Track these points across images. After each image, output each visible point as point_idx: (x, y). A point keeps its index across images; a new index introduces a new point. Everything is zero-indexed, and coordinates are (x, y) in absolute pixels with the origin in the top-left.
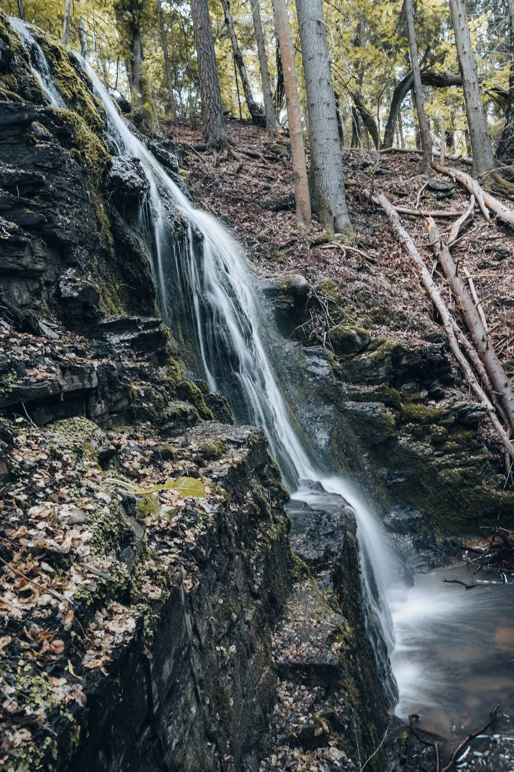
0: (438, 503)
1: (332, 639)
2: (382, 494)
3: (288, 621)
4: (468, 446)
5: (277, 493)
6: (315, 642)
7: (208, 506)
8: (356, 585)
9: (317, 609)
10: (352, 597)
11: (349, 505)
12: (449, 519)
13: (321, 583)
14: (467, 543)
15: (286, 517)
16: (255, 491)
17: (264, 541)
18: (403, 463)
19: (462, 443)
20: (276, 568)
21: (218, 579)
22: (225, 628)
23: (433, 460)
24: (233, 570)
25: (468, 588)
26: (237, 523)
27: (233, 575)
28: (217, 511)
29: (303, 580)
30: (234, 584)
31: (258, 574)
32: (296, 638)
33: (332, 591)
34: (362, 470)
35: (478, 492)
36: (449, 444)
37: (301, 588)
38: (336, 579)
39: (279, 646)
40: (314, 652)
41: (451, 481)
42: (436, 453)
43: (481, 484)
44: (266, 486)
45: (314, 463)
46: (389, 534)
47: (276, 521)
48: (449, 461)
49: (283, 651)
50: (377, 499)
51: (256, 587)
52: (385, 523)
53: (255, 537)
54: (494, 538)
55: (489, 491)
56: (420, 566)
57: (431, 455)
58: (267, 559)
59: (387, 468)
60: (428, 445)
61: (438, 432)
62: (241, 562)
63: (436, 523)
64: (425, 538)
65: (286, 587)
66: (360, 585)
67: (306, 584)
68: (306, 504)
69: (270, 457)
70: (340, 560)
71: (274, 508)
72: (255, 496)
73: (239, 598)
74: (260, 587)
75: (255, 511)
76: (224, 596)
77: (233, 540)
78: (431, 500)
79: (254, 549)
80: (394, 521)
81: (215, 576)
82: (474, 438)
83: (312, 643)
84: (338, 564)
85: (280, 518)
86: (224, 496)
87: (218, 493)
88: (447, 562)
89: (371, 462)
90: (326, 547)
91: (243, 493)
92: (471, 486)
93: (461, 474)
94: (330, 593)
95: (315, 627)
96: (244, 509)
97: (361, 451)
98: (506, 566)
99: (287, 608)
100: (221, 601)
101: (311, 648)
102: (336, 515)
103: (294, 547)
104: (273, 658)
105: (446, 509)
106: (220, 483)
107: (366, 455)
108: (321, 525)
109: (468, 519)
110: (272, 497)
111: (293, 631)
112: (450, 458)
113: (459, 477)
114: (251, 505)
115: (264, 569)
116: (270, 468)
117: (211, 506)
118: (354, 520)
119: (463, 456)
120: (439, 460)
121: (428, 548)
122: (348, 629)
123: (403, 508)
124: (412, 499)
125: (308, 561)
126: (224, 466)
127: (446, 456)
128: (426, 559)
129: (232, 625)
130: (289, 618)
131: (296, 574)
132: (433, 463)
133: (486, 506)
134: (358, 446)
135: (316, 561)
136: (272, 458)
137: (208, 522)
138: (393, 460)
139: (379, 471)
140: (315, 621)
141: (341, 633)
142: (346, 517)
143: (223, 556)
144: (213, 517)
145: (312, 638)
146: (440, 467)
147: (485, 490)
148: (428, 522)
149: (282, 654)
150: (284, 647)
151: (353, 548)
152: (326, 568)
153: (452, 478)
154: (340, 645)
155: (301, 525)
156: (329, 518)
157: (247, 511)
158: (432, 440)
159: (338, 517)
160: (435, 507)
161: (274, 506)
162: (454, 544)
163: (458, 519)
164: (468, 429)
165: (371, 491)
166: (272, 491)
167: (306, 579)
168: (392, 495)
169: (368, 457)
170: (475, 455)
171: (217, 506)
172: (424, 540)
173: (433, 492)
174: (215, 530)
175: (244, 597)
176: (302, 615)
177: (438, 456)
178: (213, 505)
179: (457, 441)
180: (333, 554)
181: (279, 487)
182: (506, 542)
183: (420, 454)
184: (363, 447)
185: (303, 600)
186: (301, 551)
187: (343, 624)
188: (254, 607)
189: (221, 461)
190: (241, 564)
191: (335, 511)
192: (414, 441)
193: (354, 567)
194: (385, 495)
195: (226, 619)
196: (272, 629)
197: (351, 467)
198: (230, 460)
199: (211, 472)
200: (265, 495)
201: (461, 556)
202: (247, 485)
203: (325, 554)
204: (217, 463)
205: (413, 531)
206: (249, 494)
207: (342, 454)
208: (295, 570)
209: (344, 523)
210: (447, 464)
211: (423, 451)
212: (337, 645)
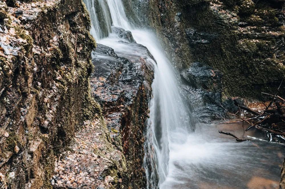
0: (232, 67)
1: (107, 172)
2: (185, 51)
3: (73, 152)
4: (270, 22)
5: (83, 40)
6: (92, 173)
7: (8, 48)
8: (142, 127)
9: (100, 146)
10: (136, 137)
11: (152, 57)
12: (237, 82)
13: (110, 122)
14: (247, 103)
15: (89, 62)
16: (61, 36)
17: (62, 83)
18: (210, 27)
19: (265, 19)
20: (70, 106)
21: (7, 115)
22: (6, 158)
23: (236, 29)
24: (25, 107)
25: (239, 141)
26: (38, 65)
27: (24, 111)
28: (17, 54)
29: (93, 118)
30: (23, 120)
31: (51, 111)
32: (77, 168)
33: (118, 131)
34: (172, 26)
35: (268, 63)
36: (254, 18)
37: (90, 125)
38: (124, 122)
39: (61, 172)
40: (89, 181)
41: (248, 50)
42: (240, 23)
43: (272, 57)
44: (74, 32)
45: (129, 13)
46: (184, 86)
47: (77, 66)
48: (250, 32)
49: (63, 177)
50: (180, 54)
51: (46, 122)
52: (181, 76)
53: (54, 78)
54: (271, 104)
55: (277, 64)
56: (204, 117)
57: (236, 24)
58: (62, 99)
59: (195, 28)
60: (235, 15)
61: (247, 5)
62: (34, 100)
63: (226, 83)
64: (213, 94)
65: (77, 123)
66: (146, 127)
67: (96, 123)
68: (113, 50)
69: (83, 6)
70: (131, 106)
71: (79, 53)
72: (61, 41)
73: (27, 132)
74: (50, 123)
75: (58, 55)
76: (11, 130)
77: (30, 80)
78: (226, 63)
79: (51, 89)
80: (190, 76)
81: (5, 111)
82: (277, 16)
83: (89, 173)
84: (129, 109)
85: (82, 62)
86: (28, 40)
87: (22, 36)
88: (227, 117)
89: (181, 21)
90: (121, 93)
91: (49, 37)
92: (263, 57)
93: (257, 45)
94: (116, 133)
95: (95, 160)
96: (48, 52)
97: (175, 10)
98: (274, 128)
99: (74, 141)
100: (7, 135)
101: (87, 178)
102: (138, 65)
103: (93, 89)
104: (53, 181)
105: (237, 73)
106: (28, 25)
107: (179, 14)
108: (121, 72)
109: (253, 84)
110: (78, 43)
111: (76, 161)
112: (251, 30)
113: (255, 48)
114: (55, 49)
115: (57, 107)
116: (81, 16)
117: (11, 48)
118: (153, 72)
119: (263, 30)
120: (242, 30)
121: (214, 103)
122: (124, 165)
123: (200, 66)
124: (210, 59)
125: (102, 103)
126: (35, 10)
127: (249, 27)
128: (211, 111)
129: (15, 155)
130: (74, 150)
131: (89, 113)
132: (236, 31)
133: (272, 76)
134: (173, 5)
135: (110, 104)
136: (85, 8)
137: (4, 64)
138: (202, 23)
139: (188, 30)
140: (96, 156)
141: (116, 169)
142: (147, 68)
143: (16, 95)
144: (12, 59)
145: (90, 169)
146: (241, 36)
147: (275, 63)
148: (218, 82)
149: (61, 178)
150: (64, 173)
151: (146, 96)
152: (118, 110)
153: (249, 47)
154: (112, 179)
155: (103, 70)
156: (131, 66)
157: (50, 54)
158: (240, 10)
159: (139, 67)
160: (229, 69)
161: (79, 51)
162: (236, 103)
163: (245, 83)
164: (273, 7)
165: (176, 46)
166: (80, 38)
167: (97, 118)
168: (193, 53)
169: (179, 16)
170: (275, 31)
171: (18, 49)
172: (212, 96)
173: (230, 57)
174: (11, 72)
175: (32, 130)
176: (86, 149)
177: (242, 26)
178: (15, 47)
179: (261, 16)
180: (127, 100)
181: (87, 35)
182: (279, 110)
183: (226, 21)
184: (177, 6)
185: (90, 136)
186: (98, 93)
187: (120, 162)
188: (41, 140)
189: (33, 4)
190: (34, 102)
191: (137, 61)
192: (224, 9)
193: (144, 112)
194: (188, 52)
195: (9, 150)
196: (58, 157)
197: (163, 22)
198: (42, 5)
199: (21, 13)
200: (70, 41)
201: (239, 113)
202: (55, 30)
203: (119, 98)
204: (29, 6)
205: (205, 87)
206: (55, 38)
207: (157, 9)
208: (89, 109)
209: (143, 73)
210: (247, 35)
211: (229, 19)
212: (110, 178)
